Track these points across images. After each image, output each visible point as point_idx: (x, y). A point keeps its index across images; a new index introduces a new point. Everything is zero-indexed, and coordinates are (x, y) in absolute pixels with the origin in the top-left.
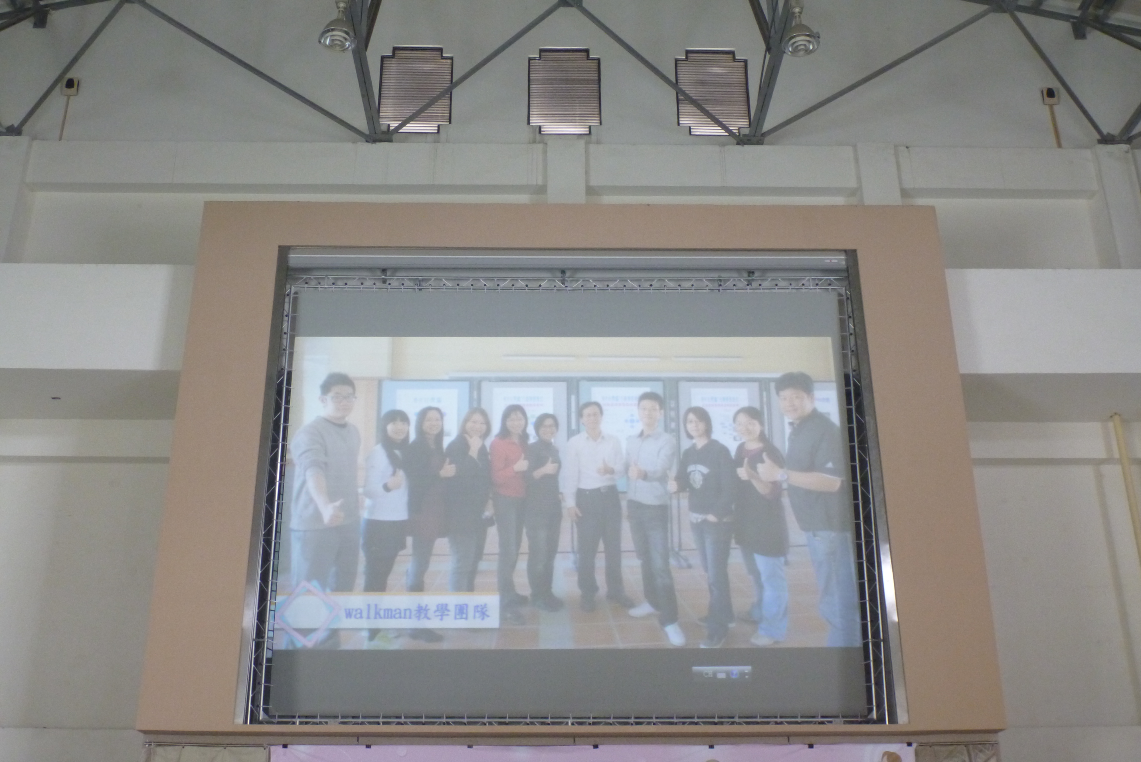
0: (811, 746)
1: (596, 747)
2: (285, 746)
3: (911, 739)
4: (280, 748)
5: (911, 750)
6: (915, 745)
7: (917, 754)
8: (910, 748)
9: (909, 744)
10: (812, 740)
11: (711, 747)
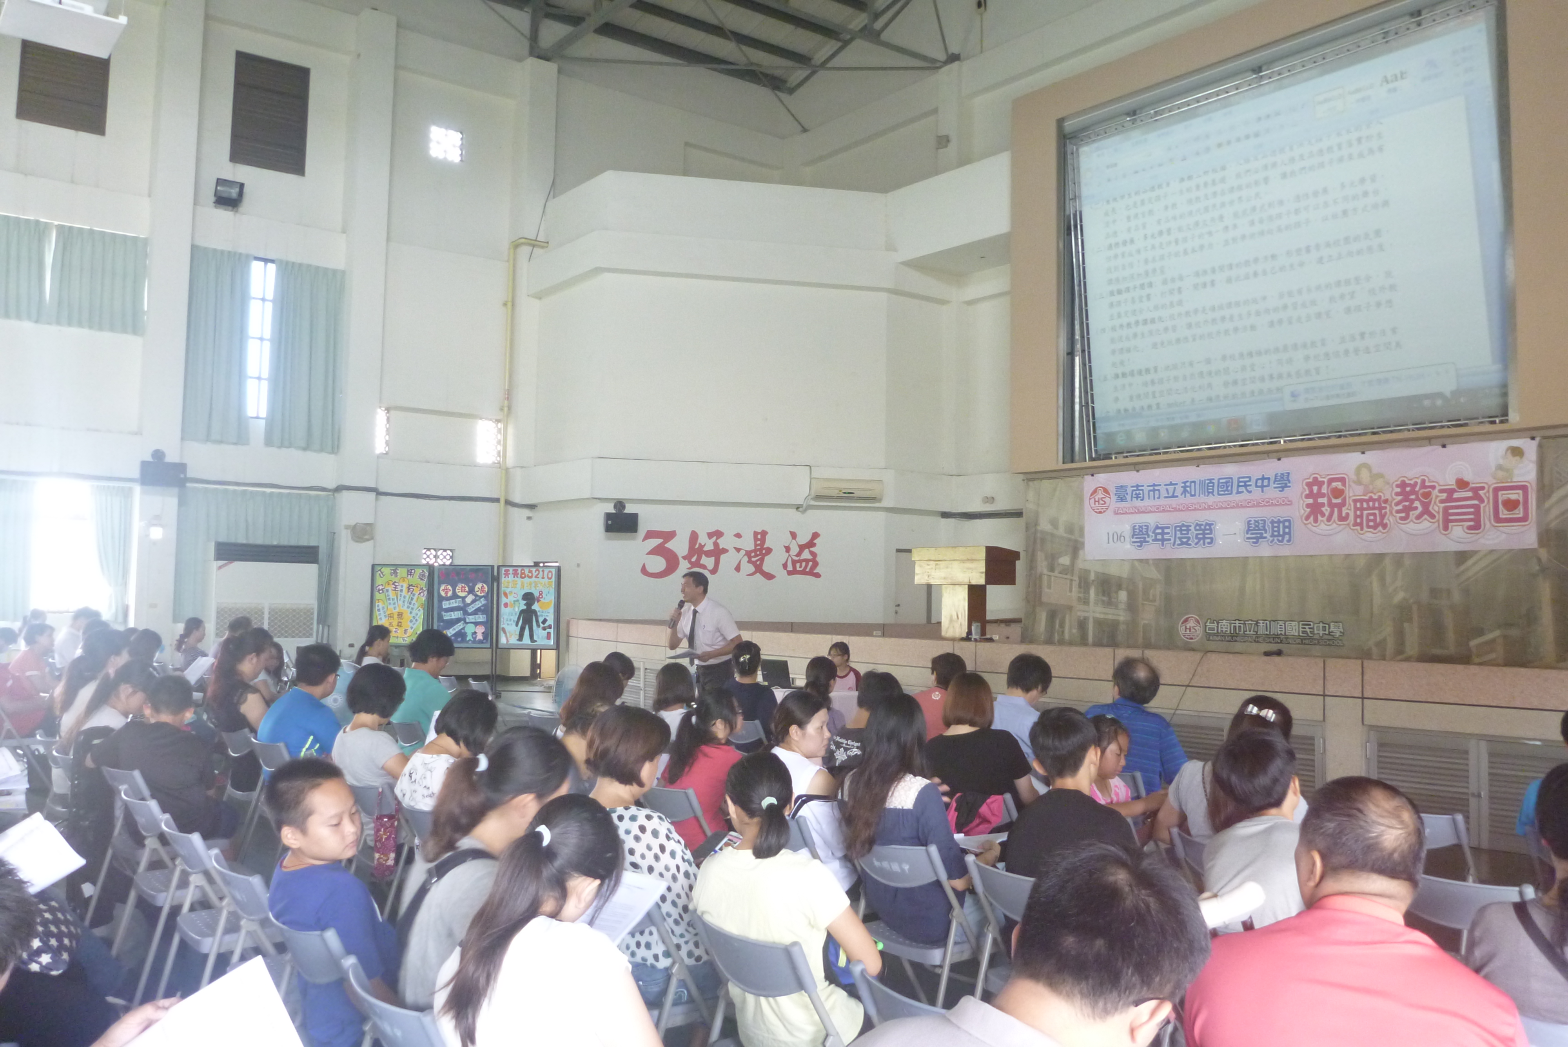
0: (1444, 446)
1: (1279, 459)
2: (1092, 475)
3: (1534, 433)
4: (1090, 477)
5: (1534, 444)
6: (1538, 439)
7: (1540, 446)
8: (1533, 441)
9: (1533, 438)
10: (1445, 441)
11: (1363, 453)
